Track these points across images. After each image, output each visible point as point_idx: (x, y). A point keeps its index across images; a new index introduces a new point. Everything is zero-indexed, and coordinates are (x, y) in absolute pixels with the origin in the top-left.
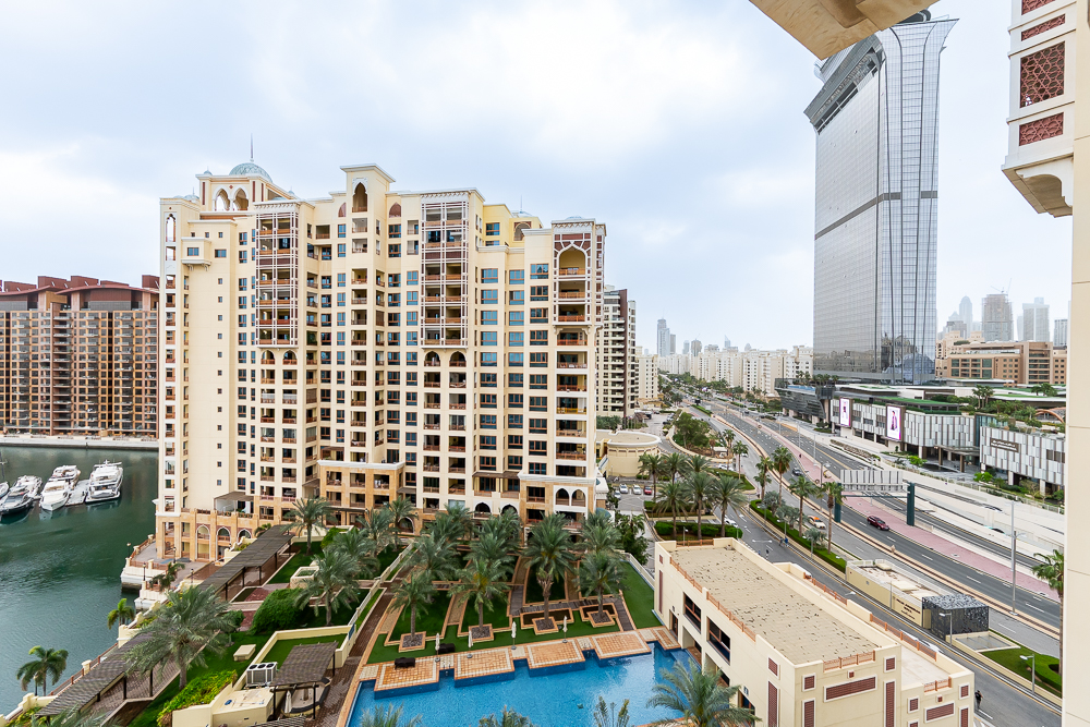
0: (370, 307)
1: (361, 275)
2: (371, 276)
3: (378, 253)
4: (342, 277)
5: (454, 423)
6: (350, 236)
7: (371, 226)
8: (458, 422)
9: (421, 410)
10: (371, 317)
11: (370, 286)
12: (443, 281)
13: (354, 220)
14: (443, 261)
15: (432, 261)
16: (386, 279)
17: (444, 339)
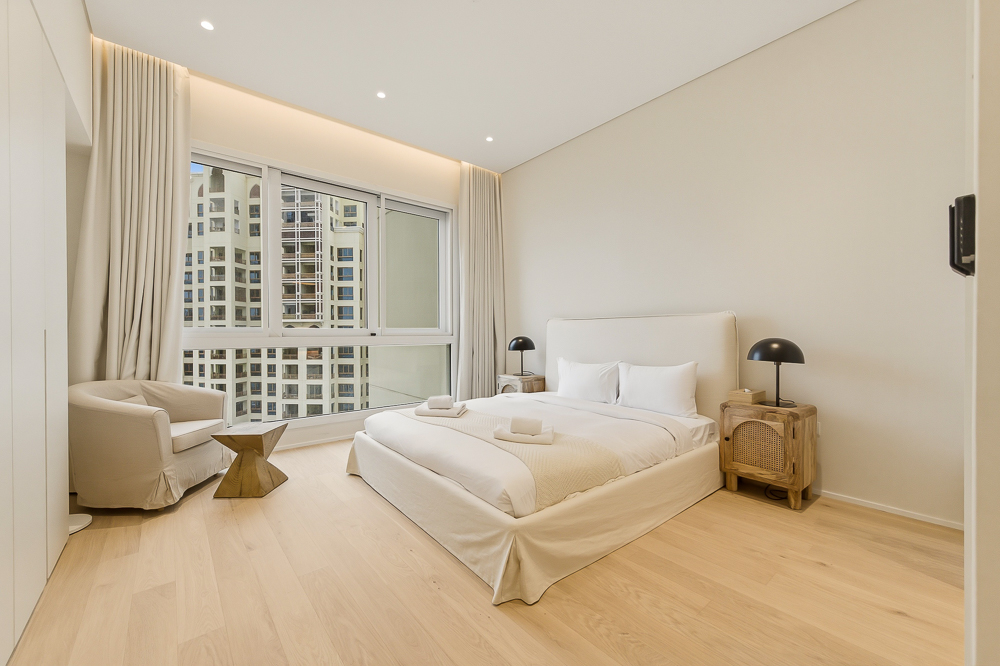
0: (229, 283)
1: (220, 253)
2: (229, 255)
3: (237, 231)
4: (201, 254)
5: (312, 393)
6: (208, 215)
7: (229, 206)
8: (315, 392)
9: (280, 382)
10: (230, 293)
11: (229, 264)
12: (299, 258)
13: (211, 200)
14: (298, 240)
15: (289, 240)
16: (247, 257)
17: (299, 313)
